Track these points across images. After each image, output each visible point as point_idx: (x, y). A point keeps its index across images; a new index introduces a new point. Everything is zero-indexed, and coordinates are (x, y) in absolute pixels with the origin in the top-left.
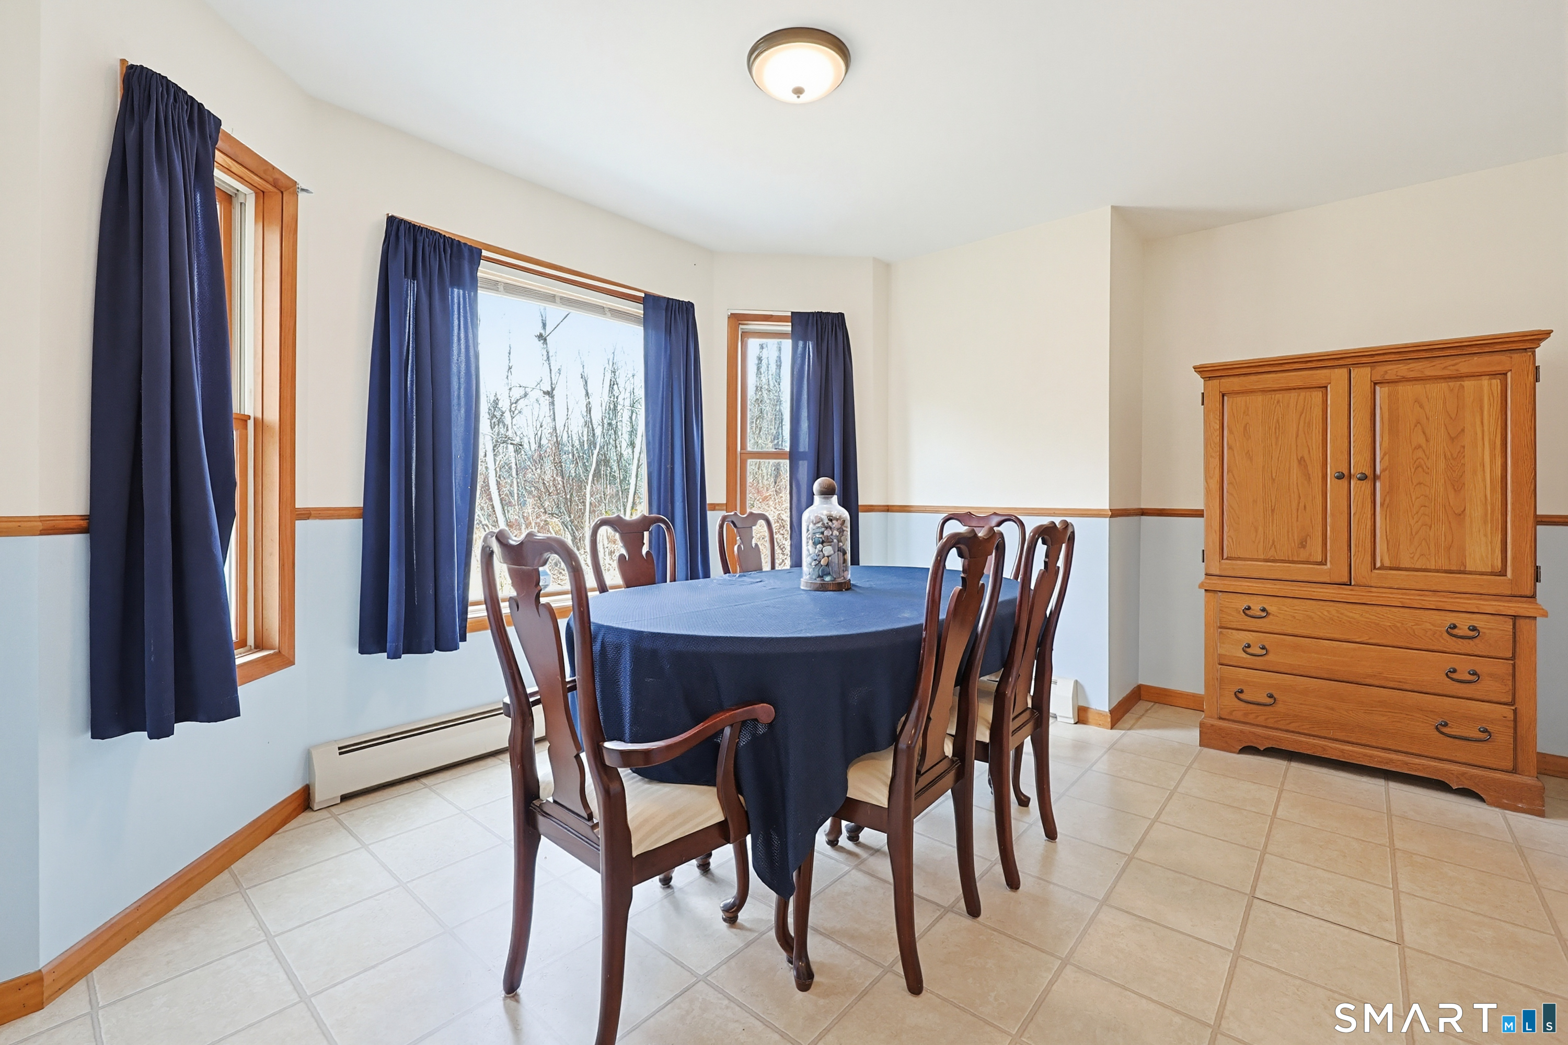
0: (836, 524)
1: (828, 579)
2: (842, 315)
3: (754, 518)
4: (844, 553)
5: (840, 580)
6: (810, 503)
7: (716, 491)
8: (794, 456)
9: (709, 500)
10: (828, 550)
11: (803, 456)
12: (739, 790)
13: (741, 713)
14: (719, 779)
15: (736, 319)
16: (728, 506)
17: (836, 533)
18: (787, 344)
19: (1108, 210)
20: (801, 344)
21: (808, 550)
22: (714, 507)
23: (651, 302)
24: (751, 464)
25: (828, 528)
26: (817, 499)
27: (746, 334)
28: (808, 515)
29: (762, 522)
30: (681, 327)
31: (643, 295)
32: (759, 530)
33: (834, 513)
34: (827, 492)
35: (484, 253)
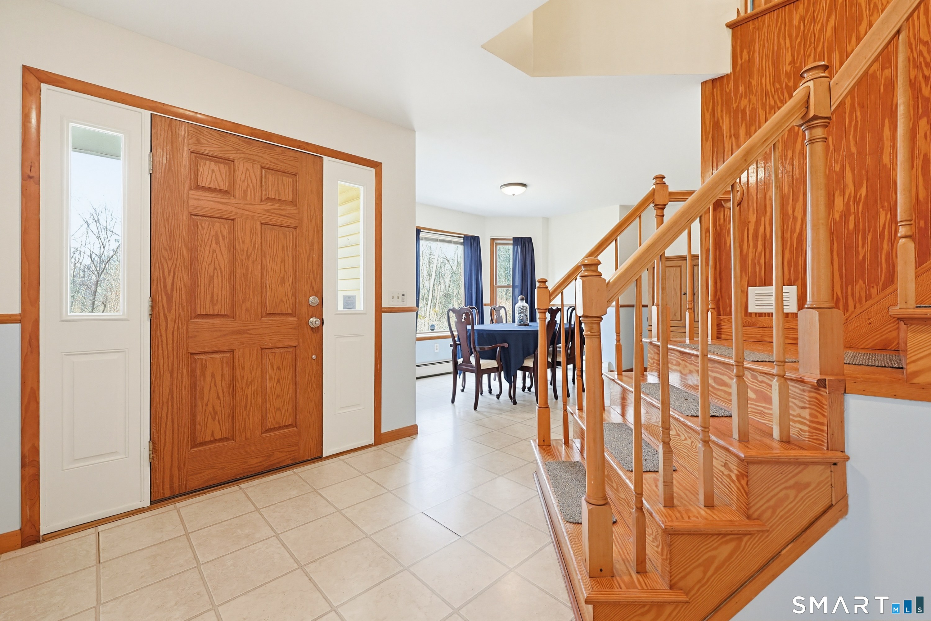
0: (525, 308)
1: (522, 323)
2: (530, 239)
3: (501, 307)
4: (527, 316)
5: (526, 323)
6: (518, 303)
7: (486, 299)
8: (514, 287)
9: (484, 303)
10: (522, 315)
11: (517, 287)
12: (501, 361)
13: (502, 345)
14: (497, 359)
15: (493, 240)
16: (490, 305)
17: (525, 310)
18: (511, 247)
19: (619, 206)
20: (516, 247)
21: (517, 315)
22: (486, 305)
23: (466, 238)
24: (499, 290)
25: (522, 309)
26: (519, 301)
27: (497, 244)
28: (517, 306)
29: (503, 309)
30: (475, 245)
31: (463, 236)
32: (502, 312)
33: (524, 305)
34: (522, 299)
35: (421, 230)
